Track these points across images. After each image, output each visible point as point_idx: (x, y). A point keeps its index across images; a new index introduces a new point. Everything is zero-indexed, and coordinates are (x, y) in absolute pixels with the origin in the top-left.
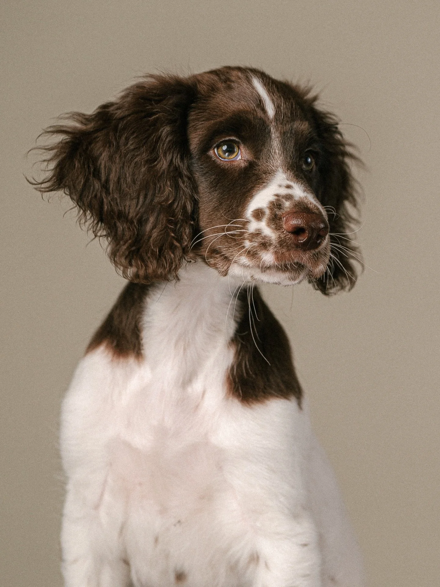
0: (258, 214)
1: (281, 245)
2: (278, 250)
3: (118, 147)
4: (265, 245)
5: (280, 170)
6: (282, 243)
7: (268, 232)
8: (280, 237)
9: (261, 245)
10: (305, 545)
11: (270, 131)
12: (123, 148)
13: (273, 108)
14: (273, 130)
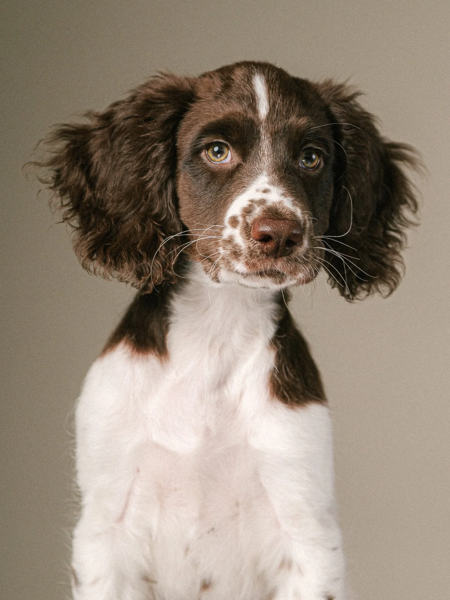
0: (234, 222)
1: (251, 255)
2: (248, 261)
3: (112, 148)
4: (236, 254)
5: (265, 173)
6: (251, 253)
7: (240, 241)
8: (249, 248)
9: (232, 254)
10: (335, 549)
11: (259, 132)
12: (116, 150)
13: (268, 107)
14: (262, 131)
